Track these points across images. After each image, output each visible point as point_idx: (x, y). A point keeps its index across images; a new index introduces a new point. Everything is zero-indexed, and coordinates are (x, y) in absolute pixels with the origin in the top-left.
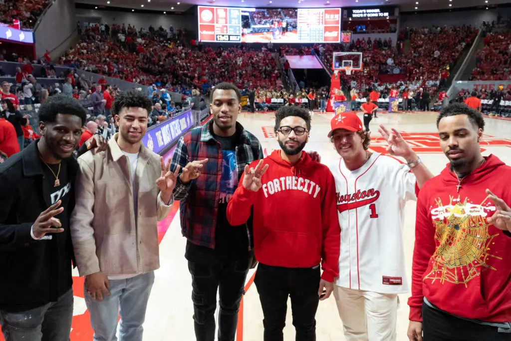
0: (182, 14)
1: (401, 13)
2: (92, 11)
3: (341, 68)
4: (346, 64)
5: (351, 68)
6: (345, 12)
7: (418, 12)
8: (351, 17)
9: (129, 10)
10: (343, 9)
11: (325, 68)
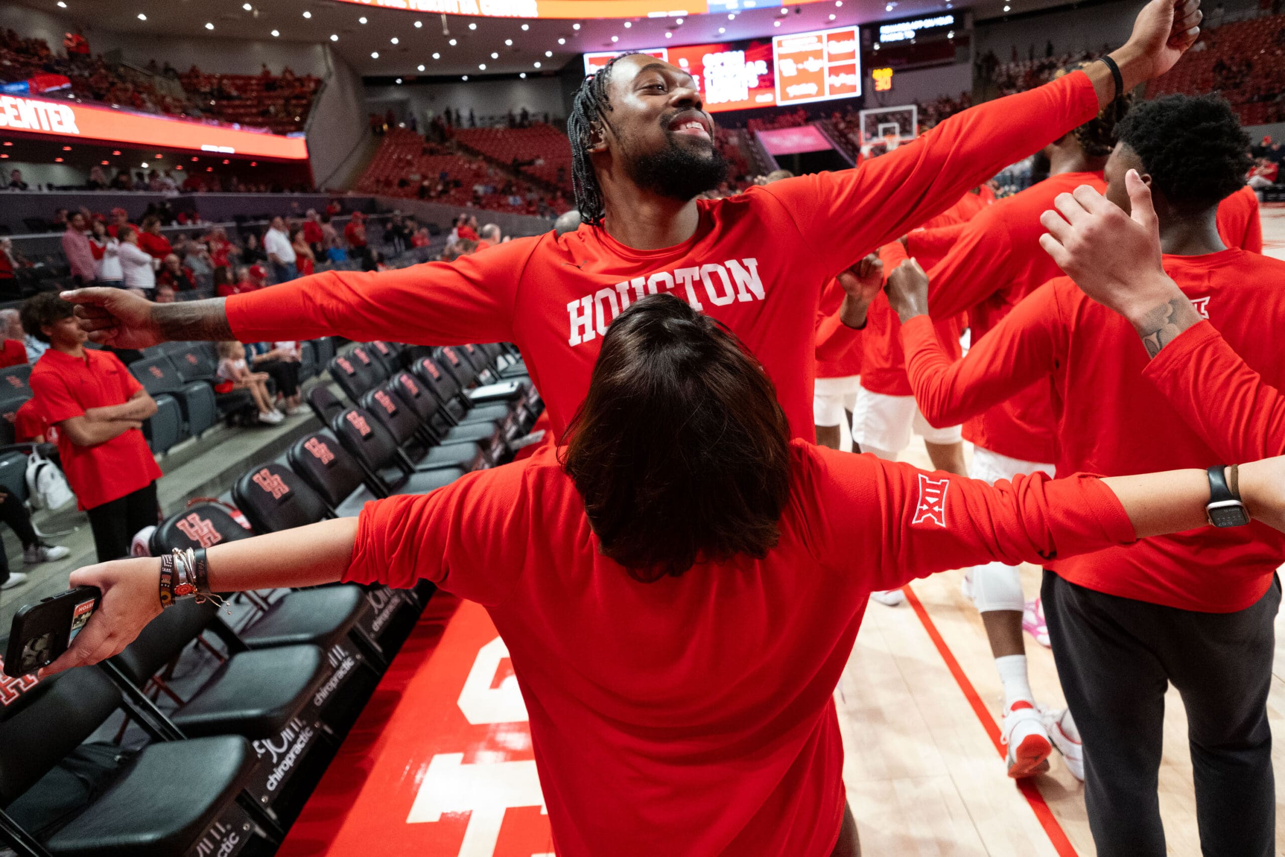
0: (556, 74)
1: (978, 24)
2: (392, 88)
3: (876, 141)
4: (887, 132)
5: (898, 138)
6: (867, 33)
7: (1010, 16)
8: (878, 40)
9: (457, 79)
10: (862, 27)
11: (838, 148)
